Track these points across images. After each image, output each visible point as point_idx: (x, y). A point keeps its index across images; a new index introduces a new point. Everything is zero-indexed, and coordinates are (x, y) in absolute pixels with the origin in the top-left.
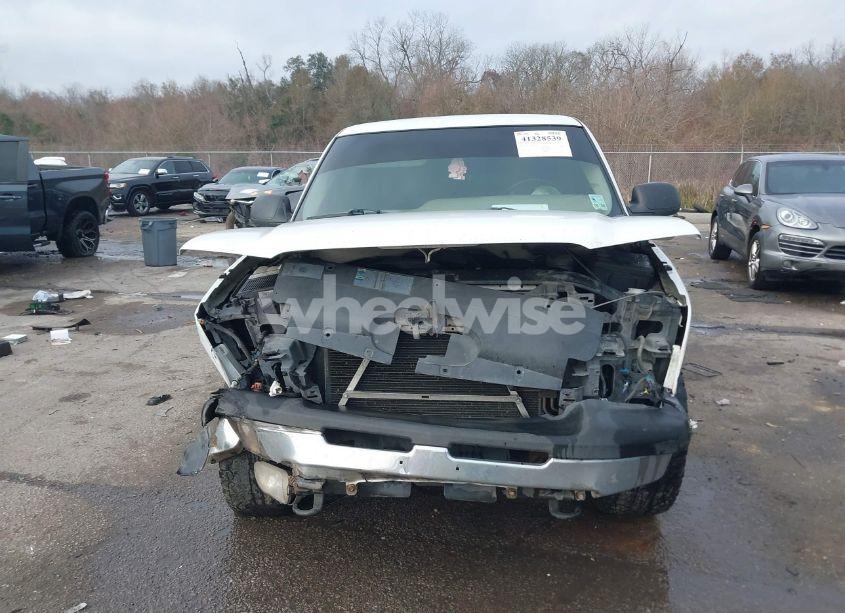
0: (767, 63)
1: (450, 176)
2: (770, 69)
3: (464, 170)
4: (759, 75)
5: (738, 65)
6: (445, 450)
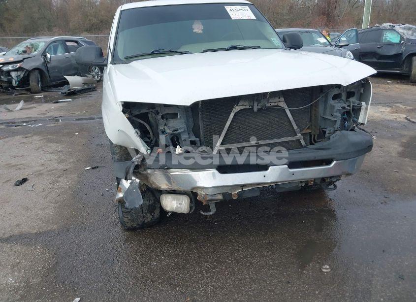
1: (194, 31)
3: (202, 27)
6: (287, 166)
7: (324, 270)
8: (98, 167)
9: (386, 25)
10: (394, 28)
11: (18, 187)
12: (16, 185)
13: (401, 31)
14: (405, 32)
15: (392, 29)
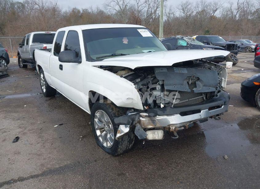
0: (81, 12)
1: (123, 43)
2: (82, 13)
3: (127, 40)
4: (80, 15)
5: (73, 11)
6: (208, 110)
7: (226, 158)
8: (62, 124)
9: (179, 36)
10: (183, 38)
11: (16, 143)
12: (14, 142)
13: (186, 40)
14: (189, 40)
15: (182, 39)
